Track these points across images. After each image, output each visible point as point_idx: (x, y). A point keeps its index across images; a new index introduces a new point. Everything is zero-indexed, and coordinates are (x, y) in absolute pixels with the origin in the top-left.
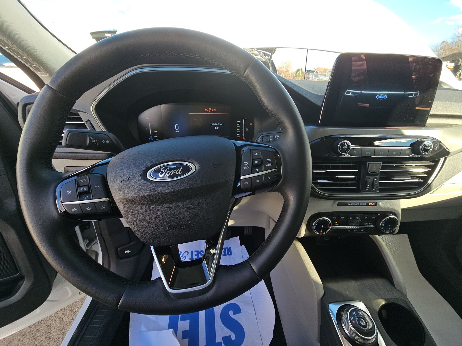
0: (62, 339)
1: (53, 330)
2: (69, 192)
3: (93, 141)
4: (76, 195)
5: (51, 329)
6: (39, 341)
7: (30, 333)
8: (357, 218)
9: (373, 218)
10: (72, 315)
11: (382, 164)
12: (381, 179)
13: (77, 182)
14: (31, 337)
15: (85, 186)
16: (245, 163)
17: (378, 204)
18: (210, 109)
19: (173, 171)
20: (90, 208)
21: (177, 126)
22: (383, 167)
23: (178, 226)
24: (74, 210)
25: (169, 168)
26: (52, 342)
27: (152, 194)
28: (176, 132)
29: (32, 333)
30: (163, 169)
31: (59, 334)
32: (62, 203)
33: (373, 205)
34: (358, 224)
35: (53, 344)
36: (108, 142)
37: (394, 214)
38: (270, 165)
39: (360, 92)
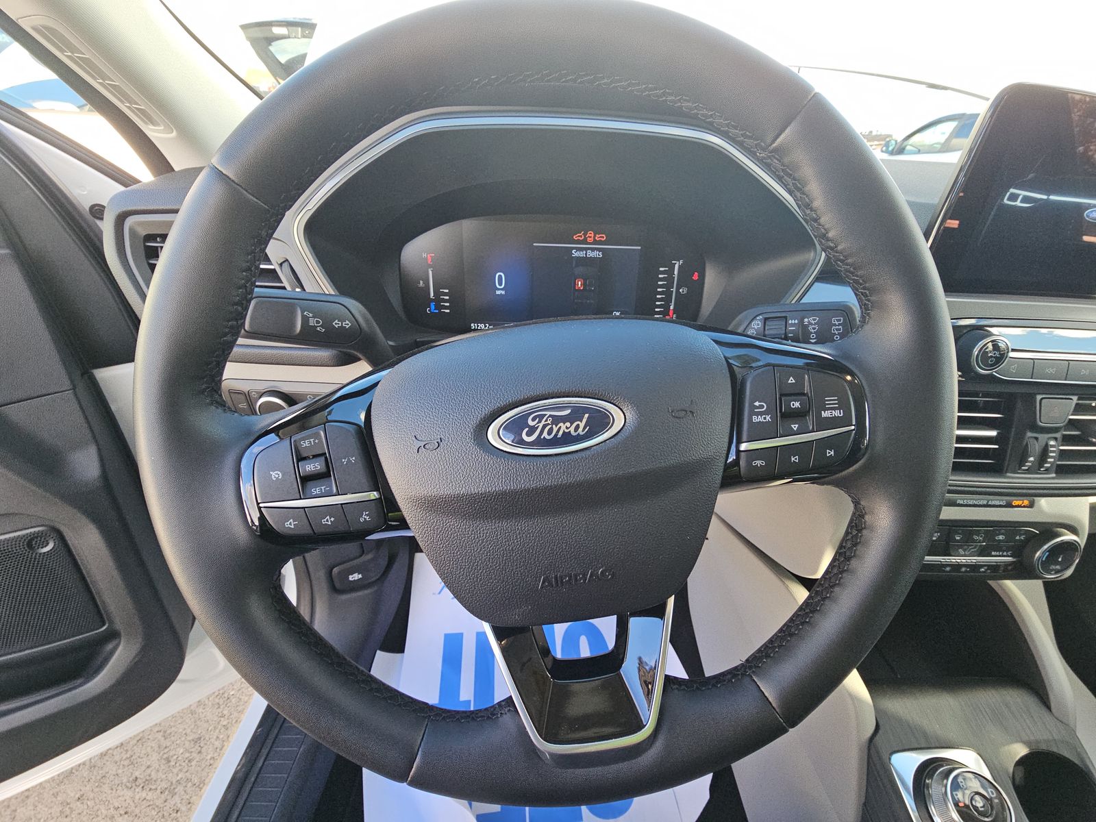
0: (197, 762)
1: (178, 742)
2: (276, 475)
3: (312, 322)
4: (296, 484)
5: (173, 738)
6: (143, 768)
7: (122, 750)
8: (976, 537)
9: (1018, 538)
10: (222, 707)
11: (1079, 399)
12: (1067, 440)
13: (295, 446)
14: (124, 758)
15: (314, 456)
16: (757, 404)
17: (1036, 504)
18: (590, 234)
19: (561, 424)
20: (332, 519)
21: (500, 276)
22: (1079, 409)
23: (571, 576)
24: (290, 524)
25: (550, 416)
26: (175, 771)
27: (505, 491)
28: (498, 292)
29: (125, 748)
30: (533, 420)
31: (193, 750)
32: (259, 504)
33: (1024, 507)
34: (975, 554)
35: (177, 775)
36: (347, 324)
37: (1073, 530)
38: (836, 413)
39: (1045, 197)
